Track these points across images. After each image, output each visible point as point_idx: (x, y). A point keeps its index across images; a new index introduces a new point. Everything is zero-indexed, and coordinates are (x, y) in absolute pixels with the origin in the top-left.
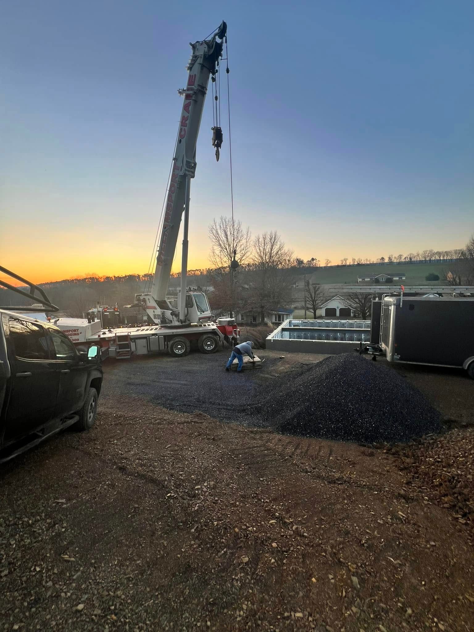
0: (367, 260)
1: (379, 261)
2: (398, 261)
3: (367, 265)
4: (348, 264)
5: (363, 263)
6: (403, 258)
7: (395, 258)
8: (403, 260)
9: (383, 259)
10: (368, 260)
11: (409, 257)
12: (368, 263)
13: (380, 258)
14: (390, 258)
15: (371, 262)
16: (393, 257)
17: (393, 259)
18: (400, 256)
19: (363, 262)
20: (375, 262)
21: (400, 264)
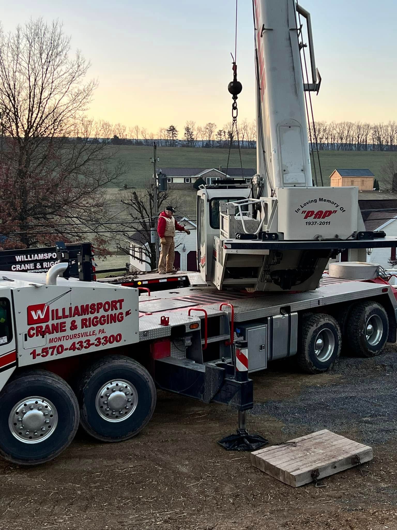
0: (137, 129)
1: (165, 136)
2: (206, 138)
3: (138, 143)
4: (92, 136)
5: (128, 137)
6: (216, 131)
7: (199, 130)
8: (214, 137)
9: (172, 129)
10: (141, 129)
11: (227, 131)
12: (141, 137)
13: (167, 127)
14: (188, 129)
15: (148, 137)
16: (196, 127)
17: (195, 133)
18: (210, 127)
19: (129, 135)
20: (155, 138)
21: (208, 145)
